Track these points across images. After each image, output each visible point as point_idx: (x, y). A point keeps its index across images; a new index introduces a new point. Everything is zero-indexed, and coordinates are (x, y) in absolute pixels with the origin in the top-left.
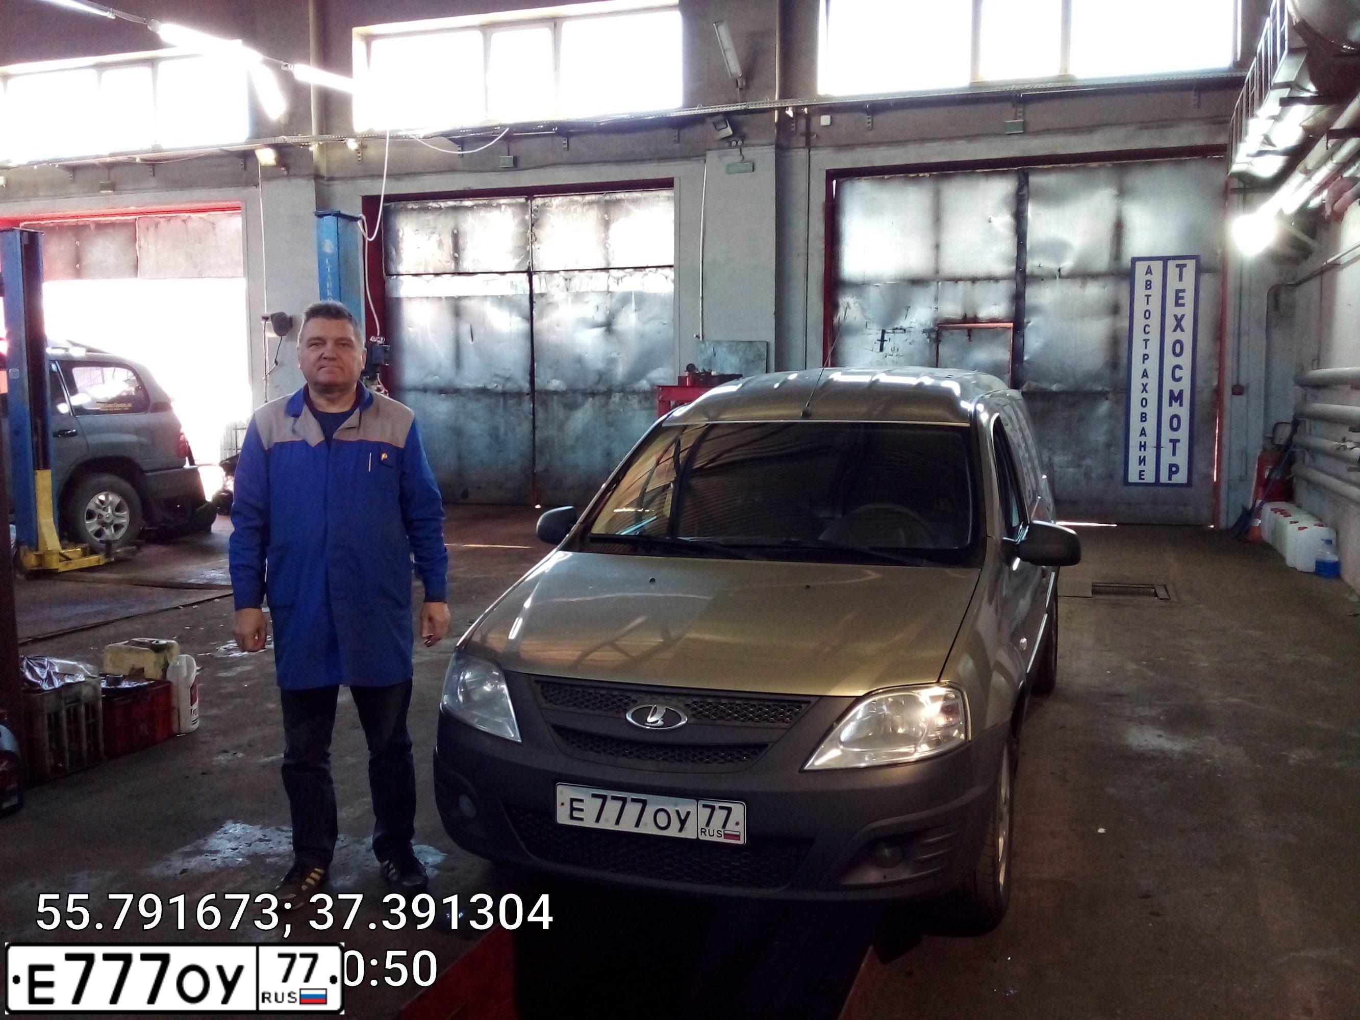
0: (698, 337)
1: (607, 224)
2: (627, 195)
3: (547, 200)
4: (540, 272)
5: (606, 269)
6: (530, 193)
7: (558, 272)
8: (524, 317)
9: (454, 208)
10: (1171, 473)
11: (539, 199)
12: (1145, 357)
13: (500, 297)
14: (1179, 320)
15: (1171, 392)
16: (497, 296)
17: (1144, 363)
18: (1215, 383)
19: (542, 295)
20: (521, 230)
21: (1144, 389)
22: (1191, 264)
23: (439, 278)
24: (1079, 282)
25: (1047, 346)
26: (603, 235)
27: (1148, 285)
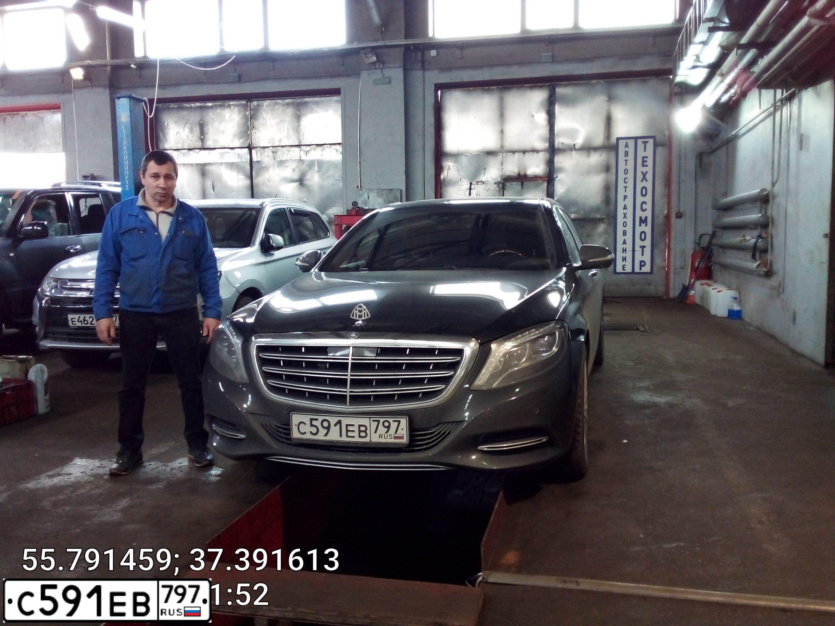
0: (357, 187)
1: (298, 118)
2: (311, 99)
3: (260, 102)
4: (257, 147)
5: (299, 146)
6: (249, 97)
7: (268, 147)
8: (246, 176)
9: (201, 108)
10: (641, 266)
11: (255, 102)
12: (625, 197)
13: (230, 163)
14: (644, 175)
15: (641, 218)
16: (229, 163)
17: (624, 200)
18: (666, 212)
19: (258, 162)
20: (243, 121)
21: (625, 217)
22: (651, 142)
23: (191, 152)
24: (585, 153)
25: (568, 191)
26: (296, 124)
27: (626, 154)
